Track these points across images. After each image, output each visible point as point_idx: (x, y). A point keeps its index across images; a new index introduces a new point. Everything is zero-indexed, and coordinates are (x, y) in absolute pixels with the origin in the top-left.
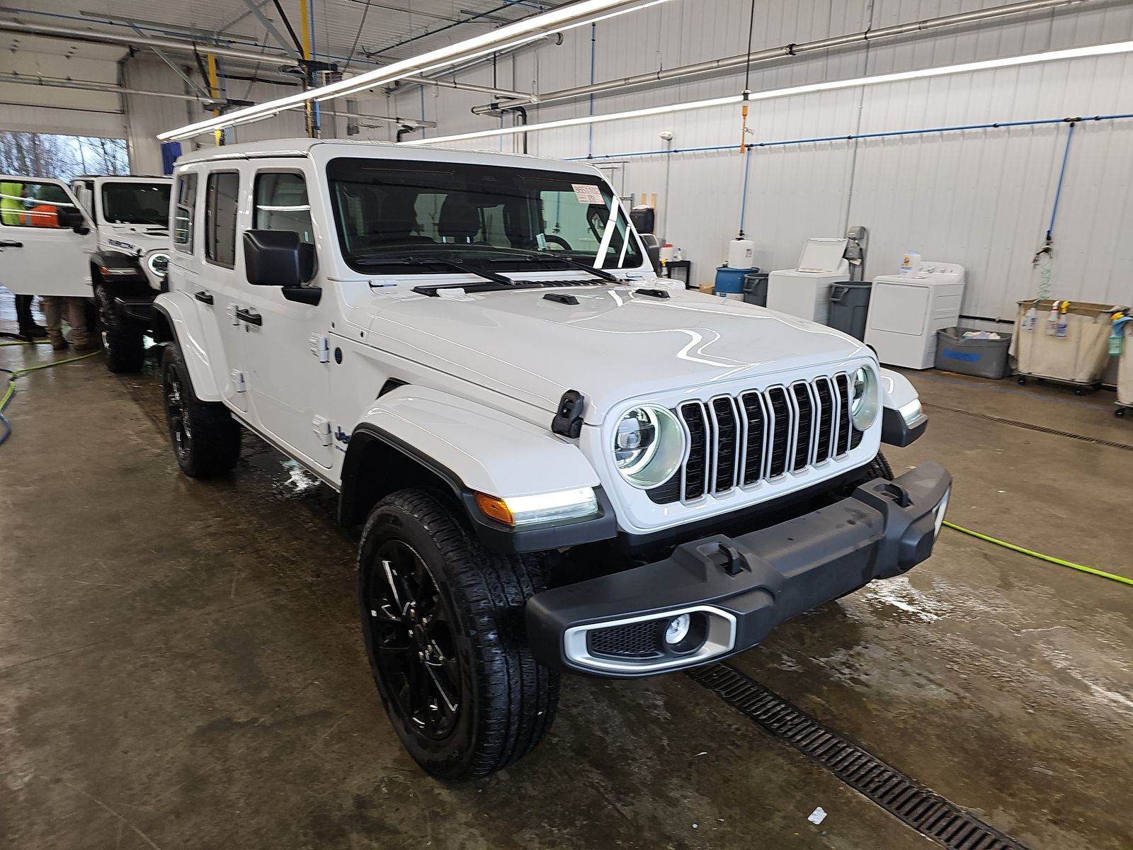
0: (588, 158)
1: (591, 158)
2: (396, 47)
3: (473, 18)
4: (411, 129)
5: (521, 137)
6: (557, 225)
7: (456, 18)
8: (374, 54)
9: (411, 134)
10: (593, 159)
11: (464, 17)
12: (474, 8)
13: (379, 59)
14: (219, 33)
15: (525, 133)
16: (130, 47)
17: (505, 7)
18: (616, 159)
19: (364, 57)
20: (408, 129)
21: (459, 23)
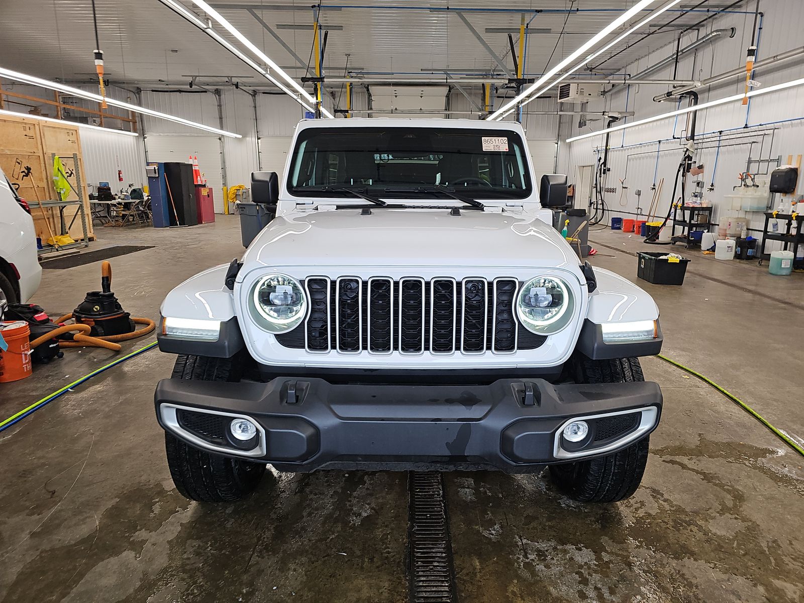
0: (744, 128)
1: (747, 128)
2: (608, 61)
3: (658, 29)
4: (617, 118)
5: (692, 115)
6: (712, 185)
7: (647, 32)
8: (594, 69)
9: (618, 122)
10: (749, 128)
11: (653, 29)
12: (660, 21)
13: (597, 71)
14: (494, 71)
15: (695, 112)
16: (450, 86)
17: (681, 16)
18: (769, 127)
19: (588, 71)
20: (614, 119)
21: (649, 35)
